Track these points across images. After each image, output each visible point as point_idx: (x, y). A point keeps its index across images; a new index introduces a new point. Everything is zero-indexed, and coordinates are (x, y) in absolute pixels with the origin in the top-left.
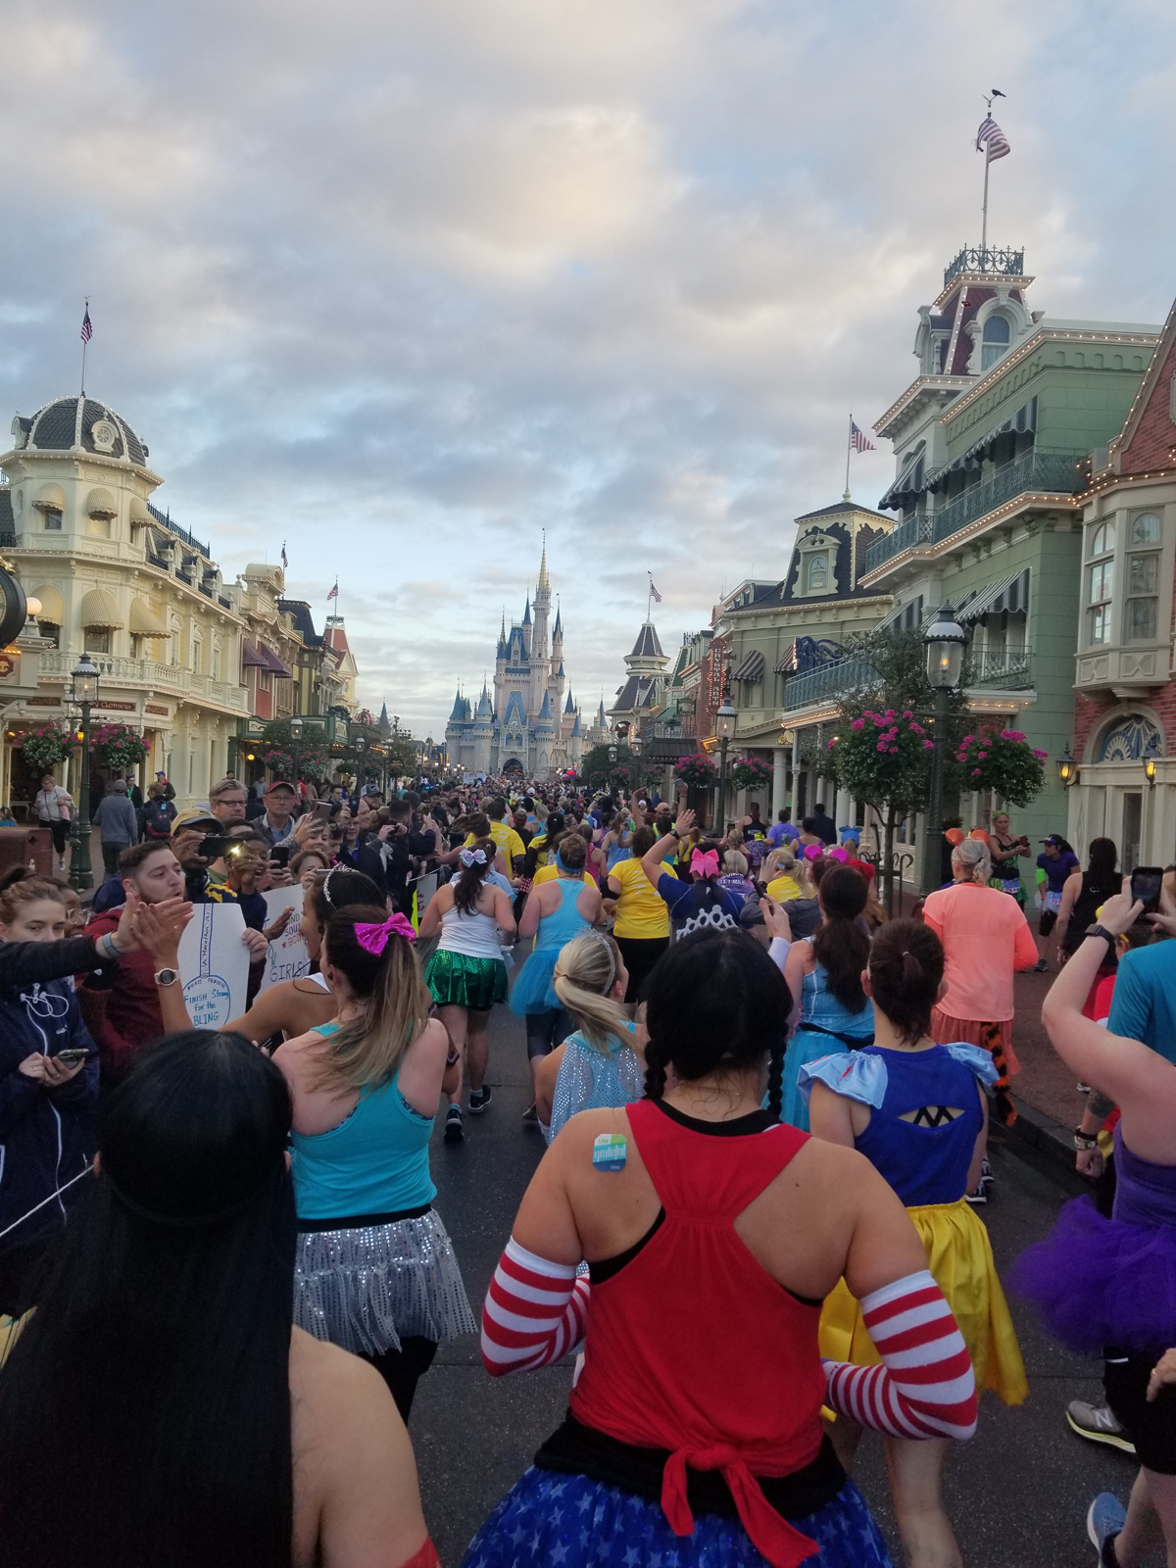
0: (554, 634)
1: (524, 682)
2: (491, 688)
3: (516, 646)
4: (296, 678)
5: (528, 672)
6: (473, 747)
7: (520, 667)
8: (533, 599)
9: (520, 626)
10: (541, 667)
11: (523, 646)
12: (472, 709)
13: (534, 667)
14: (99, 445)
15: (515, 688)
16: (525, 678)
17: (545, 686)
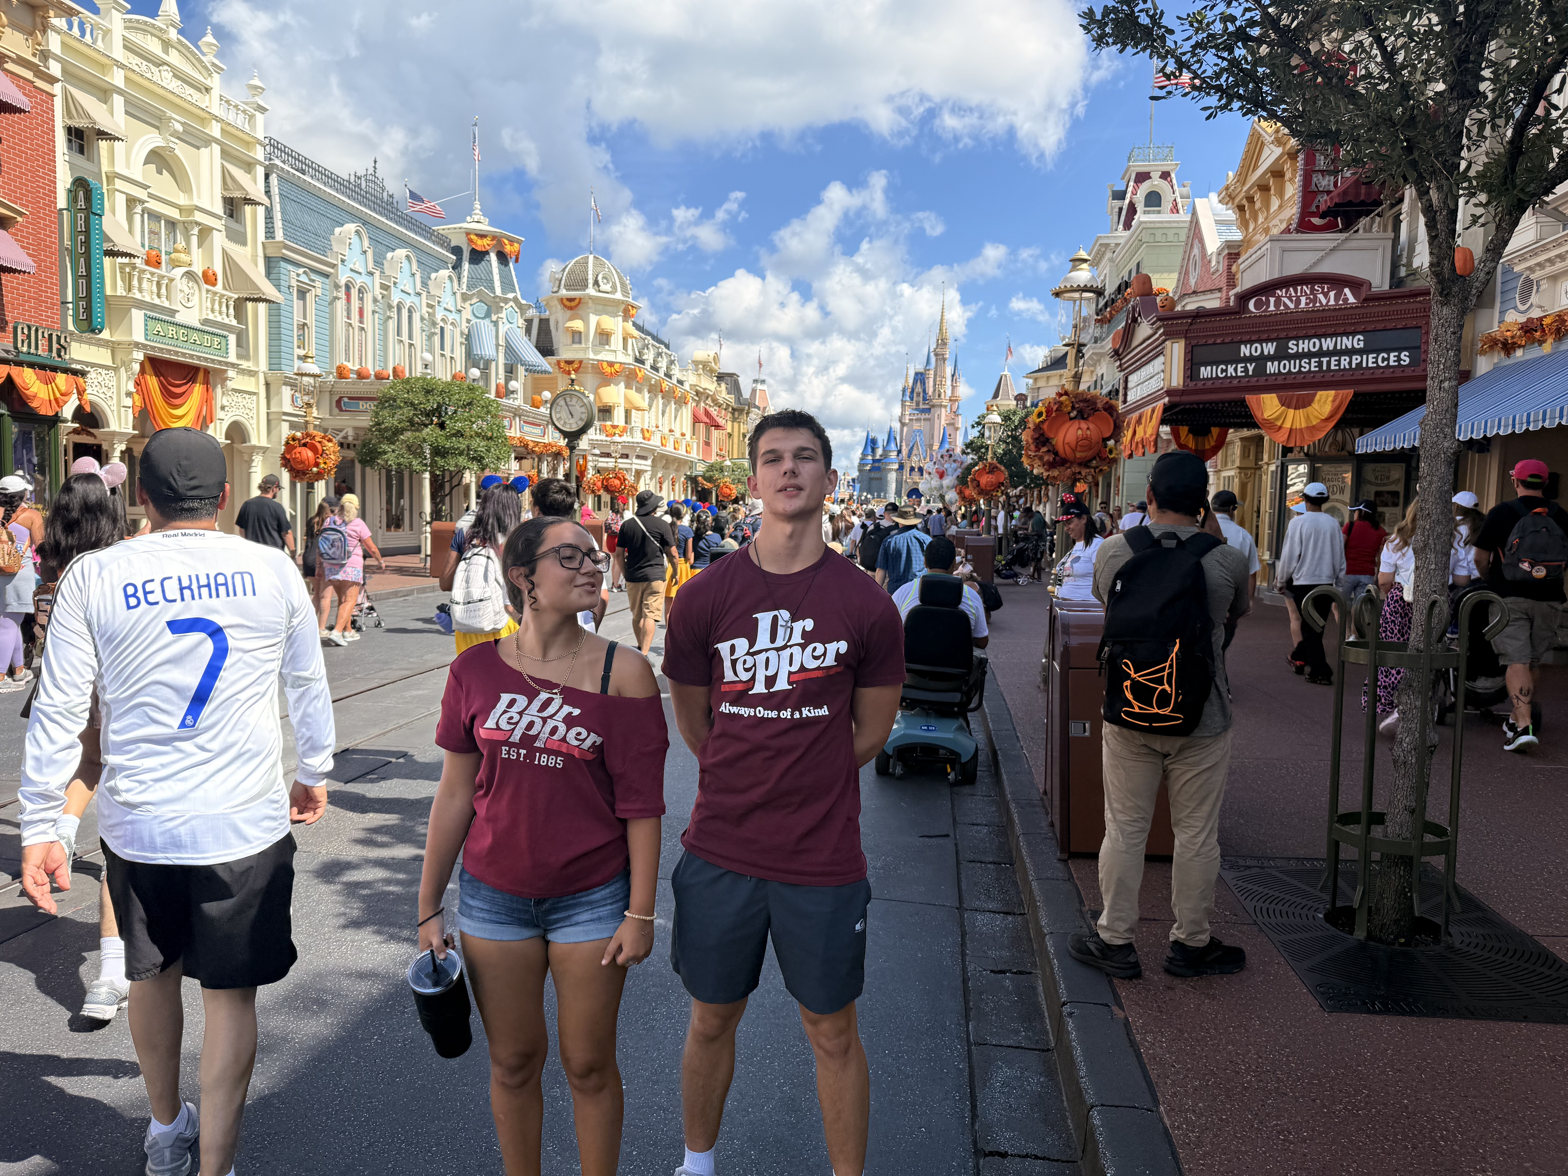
0: (953, 376)
1: (925, 420)
2: (897, 426)
3: (919, 389)
4: (729, 430)
5: (928, 411)
6: (880, 479)
7: (921, 406)
8: (933, 346)
9: (922, 370)
10: (941, 406)
11: (924, 391)
12: (880, 443)
13: (933, 406)
14: (603, 287)
15: (916, 426)
16: (927, 416)
17: (943, 422)
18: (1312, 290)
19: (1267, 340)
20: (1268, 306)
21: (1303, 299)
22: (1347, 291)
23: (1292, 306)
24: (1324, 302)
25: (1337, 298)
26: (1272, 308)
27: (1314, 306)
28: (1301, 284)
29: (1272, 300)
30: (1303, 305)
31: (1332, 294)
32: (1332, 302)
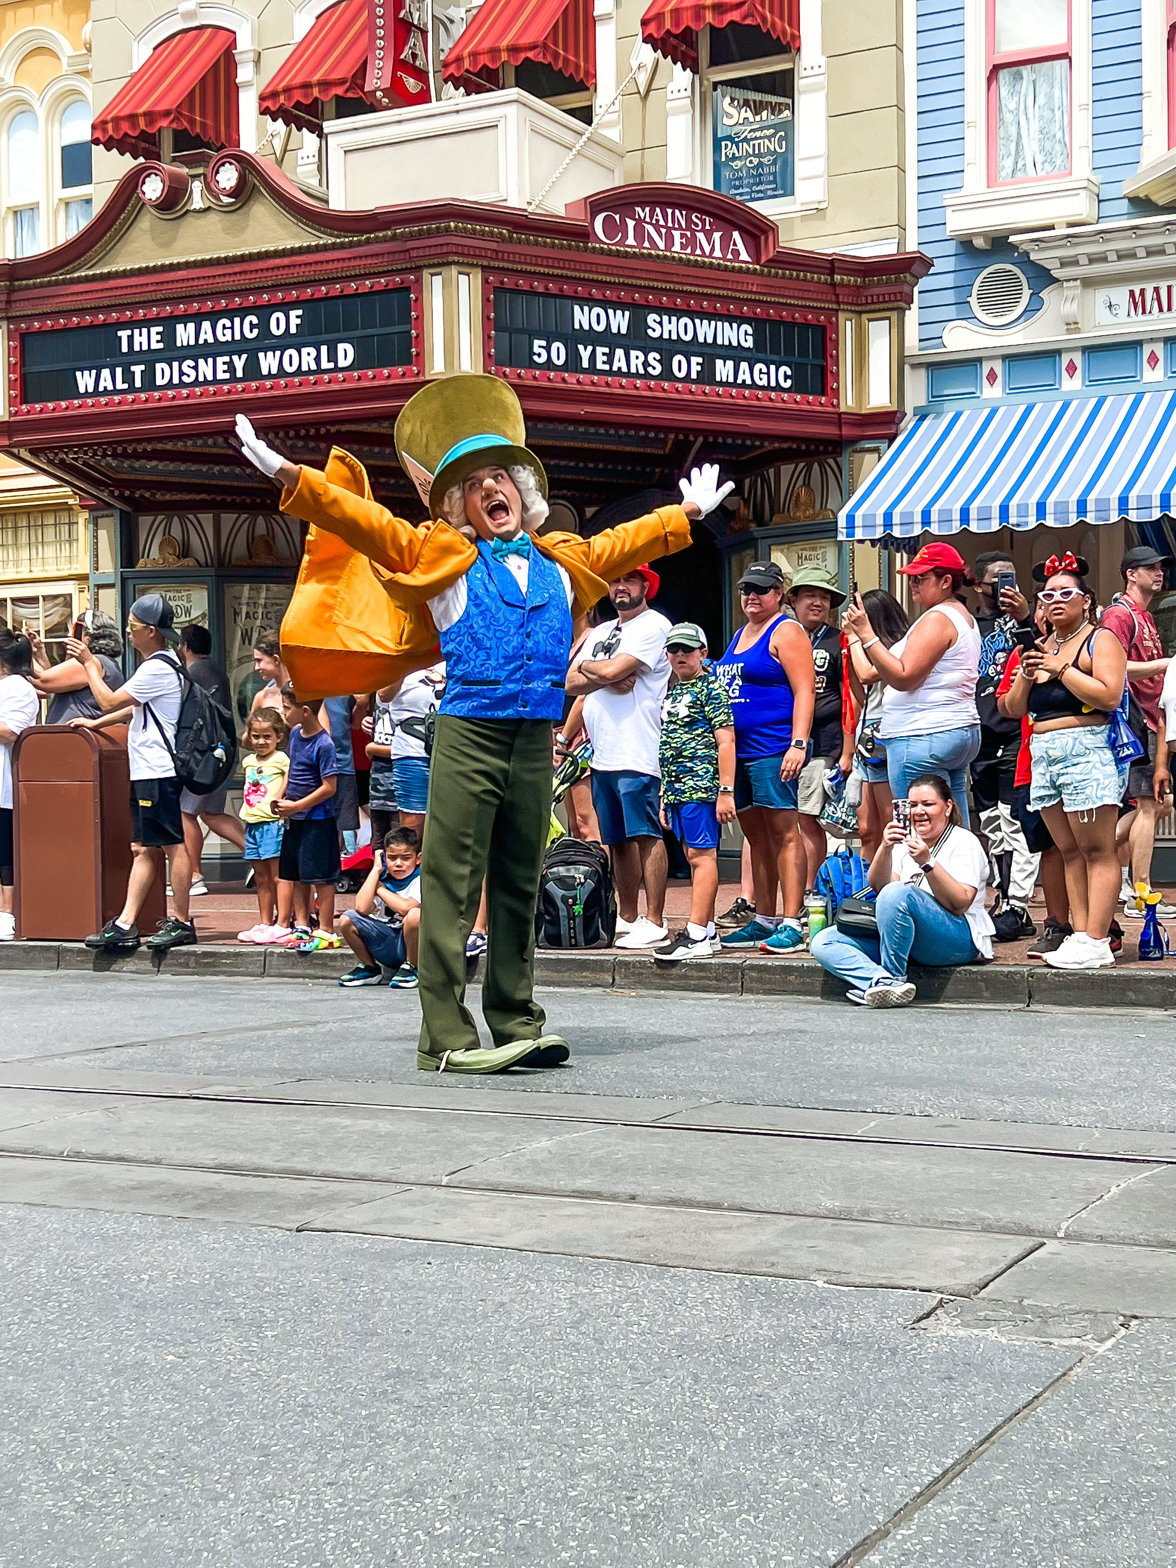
18: (689, 221)
19: (619, 305)
20: (625, 236)
21: (677, 234)
22: (736, 235)
23: (661, 245)
24: (707, 250)
25: (724, 248)
26: (631, 241)
27: (693, 253)
28: (674, 206)
29: (631, 223)
30: (677, 247)
31: (717, 236)
32: (718, 253)
